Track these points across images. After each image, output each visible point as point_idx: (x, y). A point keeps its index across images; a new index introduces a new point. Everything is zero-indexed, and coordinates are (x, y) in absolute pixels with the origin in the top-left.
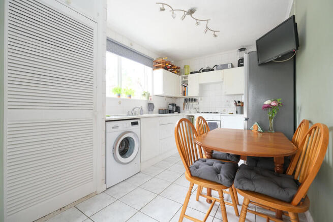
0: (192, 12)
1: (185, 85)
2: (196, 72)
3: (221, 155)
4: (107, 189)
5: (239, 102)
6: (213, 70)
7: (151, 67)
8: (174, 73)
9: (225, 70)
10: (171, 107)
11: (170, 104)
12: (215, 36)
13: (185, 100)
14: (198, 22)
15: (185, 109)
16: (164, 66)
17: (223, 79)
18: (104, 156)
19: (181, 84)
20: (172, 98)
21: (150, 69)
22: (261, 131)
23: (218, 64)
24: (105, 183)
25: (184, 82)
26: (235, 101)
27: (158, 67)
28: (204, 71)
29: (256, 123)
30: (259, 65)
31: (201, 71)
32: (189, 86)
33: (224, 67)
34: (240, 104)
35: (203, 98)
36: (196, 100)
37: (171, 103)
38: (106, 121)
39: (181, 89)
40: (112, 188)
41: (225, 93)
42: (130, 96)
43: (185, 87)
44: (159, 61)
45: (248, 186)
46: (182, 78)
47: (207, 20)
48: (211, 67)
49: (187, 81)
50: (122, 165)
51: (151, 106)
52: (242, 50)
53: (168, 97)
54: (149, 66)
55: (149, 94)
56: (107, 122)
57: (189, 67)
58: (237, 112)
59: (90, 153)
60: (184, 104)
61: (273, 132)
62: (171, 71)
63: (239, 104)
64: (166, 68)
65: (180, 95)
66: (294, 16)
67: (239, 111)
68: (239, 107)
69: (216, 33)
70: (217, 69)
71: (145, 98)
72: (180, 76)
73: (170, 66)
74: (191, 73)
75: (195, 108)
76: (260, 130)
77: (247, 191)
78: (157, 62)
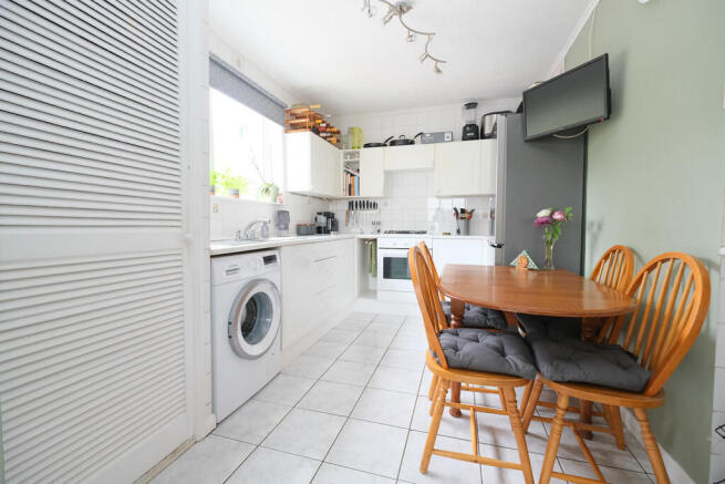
0: (402, 9)
1: (352, 171)
2: (378, 145)
3: (473, 319)
4: (218, 424)
5: (463, 211)
6: (412, 143)
7: (283, 124)
8: (330, 142)
9: (439, 145)
10: (322, 220)
11: (320, 214)
12: (439, 71)
13: (351, 204)
14: (412, 34)
15: (350, 224)
16: (312, 124)
17: (434, 163)
18: (209, 345)
19: (342, 169)
20: (321, 199)
21: (278, 129)
22: (536, 267)
23: (425, 132)
24: (213, 411)
25: (347, 165)
26: (455, 209)
27: (295, 127)
28: (393, 143)
29: (524, 253)
30: (527, 141)
31: (388, 143)
32: (361, 175)
33: (438, 138)
34: (466, 215)
35: (389, 201)
36: (375, 206)
37: (323, 211)
38: (212, 257)
39: (343, 180)
40: (229, 422)
41: (439, 191)
42: (237, 193)
43: (352, 175)
44: (299, 111)
45: (573, 373)
46: (346, 154)
47: (429, 35)
48: (410, 136)
49: (358, 162)
50: (247, 362)
51: (282, 217)
52: (471, 105)
53: (314, 197)
54: (277, 122)
55: (277, 189)
56: (214, 260)
57: (360, 131)
58: (458, 232)
59: (179, 341)
60: (348, 213)
61: (553, 268)
62: (325, 138)
63: (464, 216)
64: (316, 130)
65: (342, 193)
66: (607, 55)
67: (462, 231)
68: (462, 222)
69: (440, 66)
70: (423, 142)
71: (268, 199)
72: (342, 151)
73: (324, 125)
74: (367, 146)
75: (373, 223)
76: (532, 265)
77: (570, 383)
78: (292, 115)
